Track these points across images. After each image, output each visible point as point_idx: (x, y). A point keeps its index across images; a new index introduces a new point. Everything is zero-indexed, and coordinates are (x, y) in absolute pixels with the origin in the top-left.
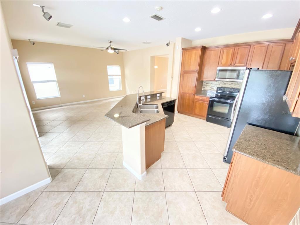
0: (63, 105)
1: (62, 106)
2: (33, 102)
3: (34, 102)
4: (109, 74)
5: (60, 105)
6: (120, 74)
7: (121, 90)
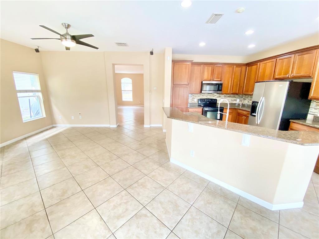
4: (18, 89)
6: (39, 89)
7: (45, 117)
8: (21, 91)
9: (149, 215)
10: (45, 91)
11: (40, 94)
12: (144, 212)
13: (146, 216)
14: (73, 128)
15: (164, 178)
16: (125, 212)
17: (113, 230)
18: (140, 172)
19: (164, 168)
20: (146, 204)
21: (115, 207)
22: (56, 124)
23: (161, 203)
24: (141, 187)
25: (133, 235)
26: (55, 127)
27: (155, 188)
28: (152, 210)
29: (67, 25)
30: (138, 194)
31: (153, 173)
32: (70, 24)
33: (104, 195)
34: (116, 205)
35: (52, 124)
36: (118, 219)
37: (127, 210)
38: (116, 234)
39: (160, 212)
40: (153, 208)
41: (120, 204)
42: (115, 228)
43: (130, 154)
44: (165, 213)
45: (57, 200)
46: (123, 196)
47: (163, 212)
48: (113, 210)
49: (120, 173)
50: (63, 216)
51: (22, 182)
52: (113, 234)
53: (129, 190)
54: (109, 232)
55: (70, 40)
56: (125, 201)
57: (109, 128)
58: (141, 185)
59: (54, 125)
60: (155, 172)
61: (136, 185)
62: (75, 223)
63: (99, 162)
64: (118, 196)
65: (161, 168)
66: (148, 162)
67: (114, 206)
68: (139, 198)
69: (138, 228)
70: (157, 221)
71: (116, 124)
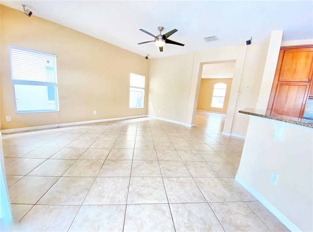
0: (60, 125)
1: (58, 127)
2: (7, 117)
3: (10, 117)
4: (131, 85)
5: (56, 125)
6: (144, 87)
7: (142, 108)
8: (132, 87)
9: (168, 214)
10: (147, 89)
11: (144, 91)
12: (165, 208)
13: (164, 213)
14: (157, 120)
15: (213, 192)
16: (148, 195)
17: (128, 202)
18: (187, 171)
19: (222, 182)
20: (173, 202)
21: (144, 186)
22: (148, 115)
23: (190, 213)
24: (179, 184)
25: (140, 219)
26: (147, 117)
27: (194, 195)
28: (174, 211)
29: (161, 28)
30: (172, 189)
31: (202, 180)
32: (163, 27)
33: (143, 172)
34: (146, 185)
35: (146, 114)
36: (139, 196)
37: (151, 194)
38: (128, 207)
39: (182, 221)
40: (177, 212)
41: (149, 186)
42: (131, 201)
43: (188, 152)
44: (187, 227)
45: (115, 158)
46: (156, 181)
47: (185, 223)
48: (141, 187)
49: (168, 162)
50: (110, 169)
51: (108, 141)
52: (126, 205)
53: (165, 180)
54: (125, 200)
55: (161, 39)
56: (155, 186)
57: (184, 127)
58: (180, 182)
59: (147, 116)
60: (205, 180)
61: (175, 180)
62: (112, 178)
63: (157, 146)
64: (153, 179)
65: (216, 180)
66: (203, 167)
67: (144, 184)
68: (169, 193)
69: (149, 217)
70: (171, 227)
71: (191, 124)
